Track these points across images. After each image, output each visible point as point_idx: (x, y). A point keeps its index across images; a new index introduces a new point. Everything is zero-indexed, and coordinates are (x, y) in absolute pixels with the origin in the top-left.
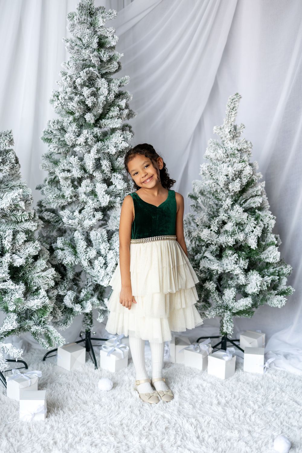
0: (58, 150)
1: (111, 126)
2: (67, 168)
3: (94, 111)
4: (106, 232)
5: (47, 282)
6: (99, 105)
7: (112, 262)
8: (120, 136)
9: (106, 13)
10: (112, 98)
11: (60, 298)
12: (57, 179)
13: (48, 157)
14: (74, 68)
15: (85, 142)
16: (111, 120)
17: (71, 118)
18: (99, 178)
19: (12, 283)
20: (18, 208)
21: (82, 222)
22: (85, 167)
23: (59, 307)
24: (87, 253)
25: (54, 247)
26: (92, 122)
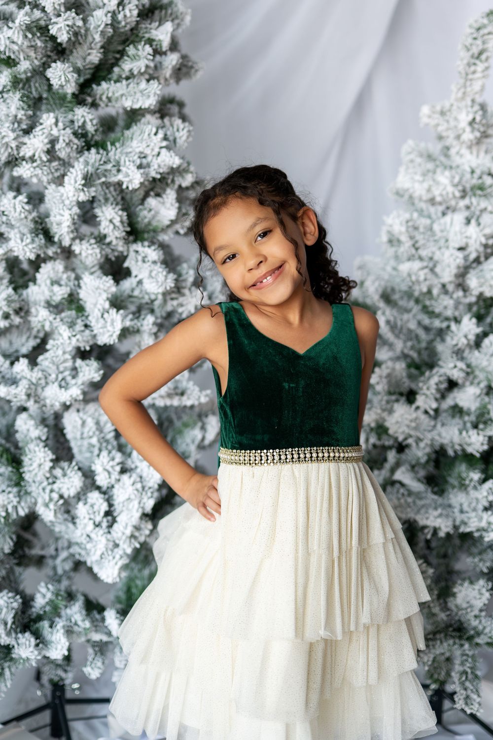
1: (128, 104)
3: (76, 58)
6: (90, 39)
8: (156, 134)
10: (131, 16)
15: (48, 152)
16: (128, 85)
18: (90, 258)
21: (39, 390)
22: (49, 226)
24: (54, 483)
26: (71, 89)
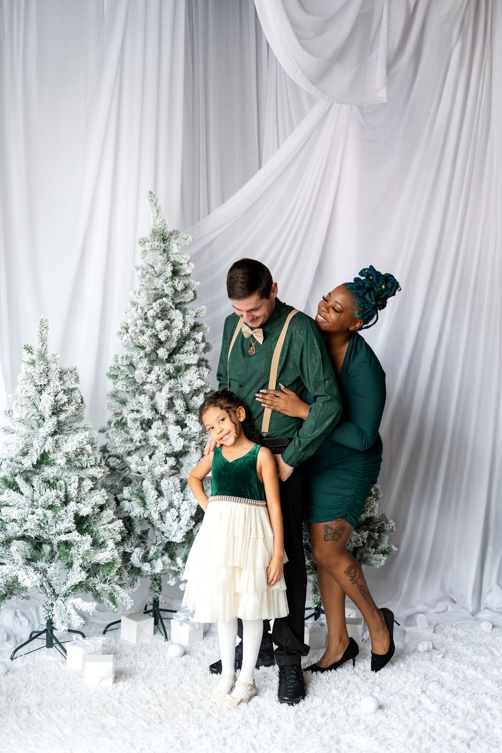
0: (127, 388)
1: (187, 362)
2: (136, 408)
3: (167, 346)
4: (179, 480)
5: (113, 536)
6: (173, 339)
7: (186, 514)
8: (195, 373)
9: (181, 239)
10: (188, 330)
11: (126, 556)
12: (124, 420)
13: (114, 396)
14: (146, 299)
15: (157, 380)
16: (187, 355)
17: (142, 353)
18: (172, 419)
19: (77, 534)
20: (85, 452)
21: (152, 468)
22: (157, 407)
23: (125, 567)
24: (158, 504)
25: (119, 498)
26: (166, 357)
